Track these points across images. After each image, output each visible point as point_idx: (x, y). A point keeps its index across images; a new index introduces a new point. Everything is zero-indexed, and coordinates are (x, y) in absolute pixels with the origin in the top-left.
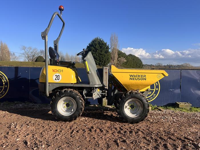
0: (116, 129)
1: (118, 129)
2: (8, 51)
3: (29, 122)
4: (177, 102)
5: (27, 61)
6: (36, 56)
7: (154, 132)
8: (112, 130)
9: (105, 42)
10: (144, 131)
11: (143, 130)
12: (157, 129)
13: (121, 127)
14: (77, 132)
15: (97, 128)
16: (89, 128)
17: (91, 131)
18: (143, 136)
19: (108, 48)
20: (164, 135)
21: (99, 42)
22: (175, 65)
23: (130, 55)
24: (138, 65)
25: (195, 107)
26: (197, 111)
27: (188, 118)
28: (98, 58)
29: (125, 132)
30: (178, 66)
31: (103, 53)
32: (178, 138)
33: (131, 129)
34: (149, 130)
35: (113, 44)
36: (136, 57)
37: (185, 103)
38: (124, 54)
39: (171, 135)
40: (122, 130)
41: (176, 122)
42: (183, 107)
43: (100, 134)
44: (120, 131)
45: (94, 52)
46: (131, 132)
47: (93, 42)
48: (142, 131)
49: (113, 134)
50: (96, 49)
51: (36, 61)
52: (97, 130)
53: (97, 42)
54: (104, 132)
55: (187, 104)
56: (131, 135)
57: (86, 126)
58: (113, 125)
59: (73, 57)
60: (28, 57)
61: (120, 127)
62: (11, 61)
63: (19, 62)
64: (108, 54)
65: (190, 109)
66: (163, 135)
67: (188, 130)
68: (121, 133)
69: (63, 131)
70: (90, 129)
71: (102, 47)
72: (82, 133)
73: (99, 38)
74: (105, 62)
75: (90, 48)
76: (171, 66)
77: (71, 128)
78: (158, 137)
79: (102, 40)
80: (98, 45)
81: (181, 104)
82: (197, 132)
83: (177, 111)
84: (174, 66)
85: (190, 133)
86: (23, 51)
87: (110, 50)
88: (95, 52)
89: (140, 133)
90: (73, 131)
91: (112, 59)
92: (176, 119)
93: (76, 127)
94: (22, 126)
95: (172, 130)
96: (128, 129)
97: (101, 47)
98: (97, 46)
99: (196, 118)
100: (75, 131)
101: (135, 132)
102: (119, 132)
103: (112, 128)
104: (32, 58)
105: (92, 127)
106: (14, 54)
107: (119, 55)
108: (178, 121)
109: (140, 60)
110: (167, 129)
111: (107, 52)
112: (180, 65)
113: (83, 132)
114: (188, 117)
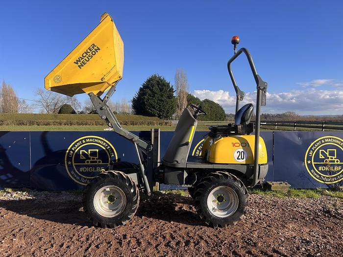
0: (164, 237)
1: (168, 237)
2: (15, 98)
3: (17, 230)
4: (269, 182)
5: (45, 112)
6: (60, 104)
7: (226, 242)
8: (156, 240)
9: (167, 81)
10: (208, 240)
11: (209, 237)
12: (232, 234)
13: (173, 234)
14: (97, 247)
15: (133, 237)
16: (118, 239)
17: (120, 243)
18: (207, 250)
19: (171, 90)
20: (240, 247)
21: (158, 82)
22: (273, 114)
23: (207, 101)
24: (218, 115)
25: (295, 189)
26: (299, 196)
27: (283, 210)
28: (157, 107)
29: (178, 243)
30: (279, 116)
31: (164, 98)
32: (262, 252)
33: (188, 236)
34: (217, 237)
35: (180, 84)
36: (215, 103)
37: (281, 183)
38: (197, 99)
39: (252, 246)
40: (174, 239)
41: (263, 220)
42: (277, 190)
43: (135, 250)
44: (170, 242)
45: (150, 96)
46: (187, 243)
47: (149, 81)
48: (206, 241)
49: (157, 249)
50: (154, 93)
51: (60, 112)
52: (132, 241)
53: (155, 82)
54: (143, 244)
55: (284, 184)
56: (186, 249)
57: (114, 235)
58: (161, 230)
59: (119, 104)
60: (48, 106)
61: (171, 234)
62: (20, 113)
63: (32, 114)
64: (172, 100)
65: (289, 192)
66: (238, 246)
67: (280, 234)
68: (170, 246)
69: (72, 247)
70: (120, 240)
71: (163, 89)
72: (106, 249)
73: (157, 75)
74: (168, 113)
75: (144, 91)
76: (268, 115)
77: (88, 239)
78: (230, 251)
79: (162, 78)
80: (157, 86)
81: (275, 185)
82: (294, 237)
83: (268, 197)
84: (273, 116)
85: (283, 239)
86: (39, 97)
87: (175, 94)
88: (153, 97)
89: (202, 244)
90: (90, 245)
91: (178, 107)
92: (265, 213)
93: (98, 238)
94: (4, 238)
95: (255, 235)
96: (183, 238)
97: (161, 90)
98: (156, 89)
99: (295, 210)
100: (93, 246)
101: (194, 243)
102: (168, 245)
103: (157, 236)
104: (53, 107)
105: (125, 237)
106: (24, 101)
107: (188, 101)
108: (267, 216)
109: (222, 108)
110: (248, 233)
111: (170, 96)
112: (282, 115)
113: (107, 247)
114: (283, 207)
